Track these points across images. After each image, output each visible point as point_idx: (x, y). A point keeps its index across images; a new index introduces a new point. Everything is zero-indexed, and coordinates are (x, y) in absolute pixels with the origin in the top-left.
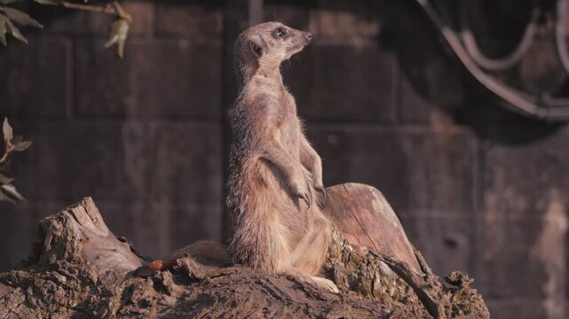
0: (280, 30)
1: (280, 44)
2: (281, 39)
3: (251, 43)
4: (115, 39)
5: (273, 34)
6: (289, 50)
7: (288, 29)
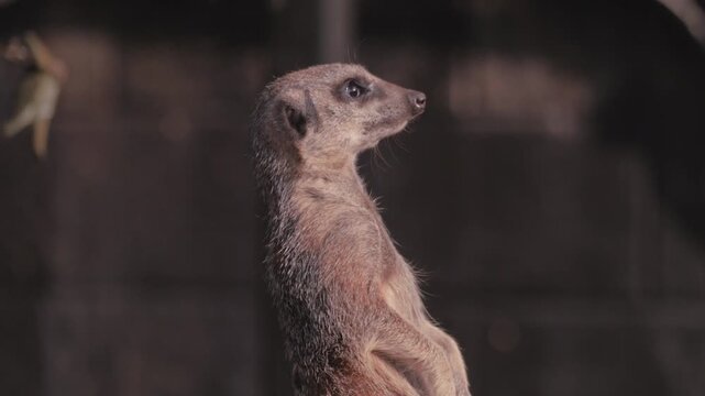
0: (353, 82)
1: (350, 114)
2: (353, 103)
3: (283, 106)
4: (26, 116)
5: (337, 92)
6: (369, 127)
7: (373, 81)
